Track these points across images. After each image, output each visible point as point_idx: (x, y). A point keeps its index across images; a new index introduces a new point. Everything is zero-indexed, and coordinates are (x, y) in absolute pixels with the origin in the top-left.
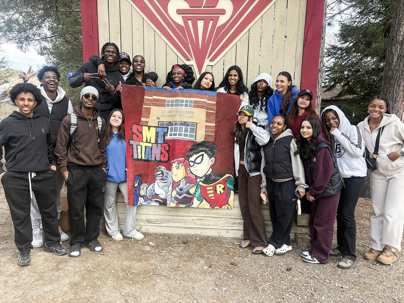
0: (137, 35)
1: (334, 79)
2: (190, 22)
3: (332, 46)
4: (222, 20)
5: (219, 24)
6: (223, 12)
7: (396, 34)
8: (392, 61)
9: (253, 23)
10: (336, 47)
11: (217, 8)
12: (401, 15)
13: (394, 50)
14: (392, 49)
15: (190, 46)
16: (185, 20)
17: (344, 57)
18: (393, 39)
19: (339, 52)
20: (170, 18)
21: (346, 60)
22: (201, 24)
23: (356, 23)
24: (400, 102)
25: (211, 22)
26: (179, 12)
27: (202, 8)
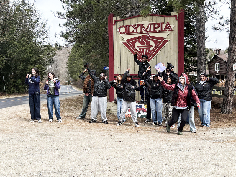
0: (125, 54)
2: (141, 50)
5: (150, 50)
6: (152, 46)
9: (161, 49)
11: (150, 45)
16: (140, 49)
22: (145, 50)
25: (148, 49)
26: (138, 47)
27: (145, 45)
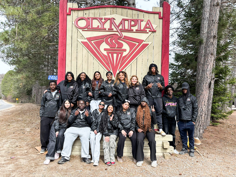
0: (85, 59)
1: (173, 80)
2: (110, 54)
3: (171, 63)
4: (125, 54)
5: (123, 55)
6: (125, 50)
7: (200, 60)
8: (200, 72)
9: (139, 55)
10: (173, 64)
11: (122, 48)
12: (202, 52)
13: (200, 67)
14: (199, 67)
15: (110, 64)
16: (108, 53)
17: (177, 69)
18: (199, 63)
19: (175, 67)
20: (101, 52)
21: (178, 70)
22: (115, 55)
23: (182, 53)
24: (205, 91)
25: (120, 55)
26: (105, 50)
27: (116, 48)
